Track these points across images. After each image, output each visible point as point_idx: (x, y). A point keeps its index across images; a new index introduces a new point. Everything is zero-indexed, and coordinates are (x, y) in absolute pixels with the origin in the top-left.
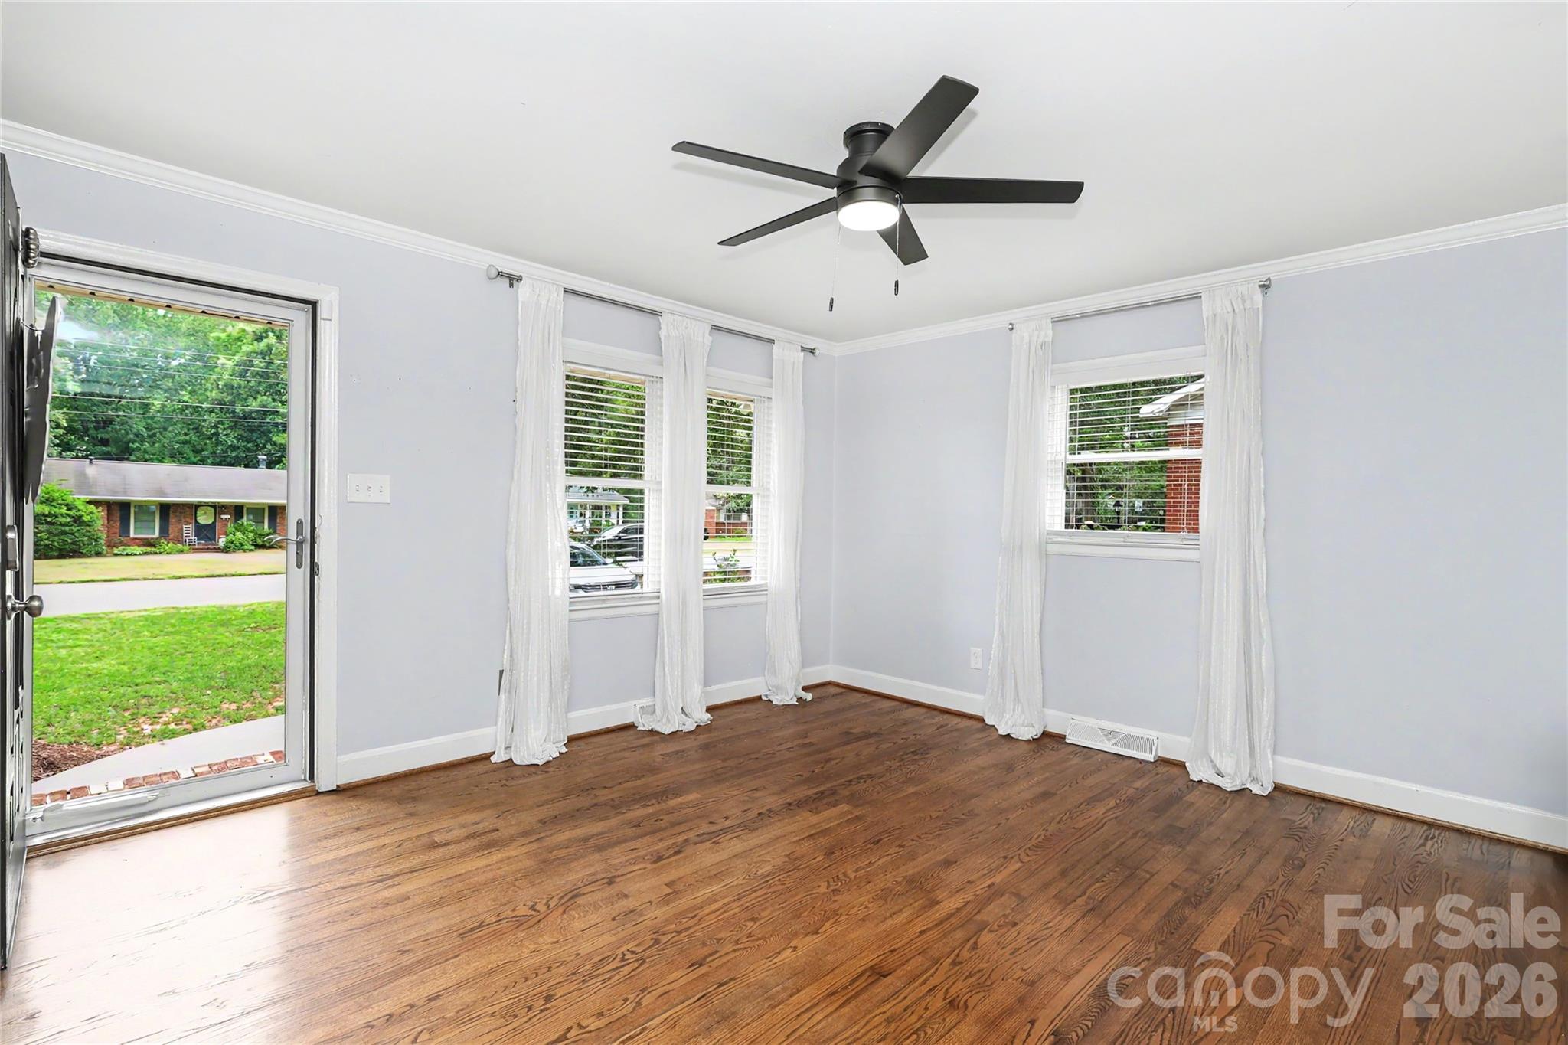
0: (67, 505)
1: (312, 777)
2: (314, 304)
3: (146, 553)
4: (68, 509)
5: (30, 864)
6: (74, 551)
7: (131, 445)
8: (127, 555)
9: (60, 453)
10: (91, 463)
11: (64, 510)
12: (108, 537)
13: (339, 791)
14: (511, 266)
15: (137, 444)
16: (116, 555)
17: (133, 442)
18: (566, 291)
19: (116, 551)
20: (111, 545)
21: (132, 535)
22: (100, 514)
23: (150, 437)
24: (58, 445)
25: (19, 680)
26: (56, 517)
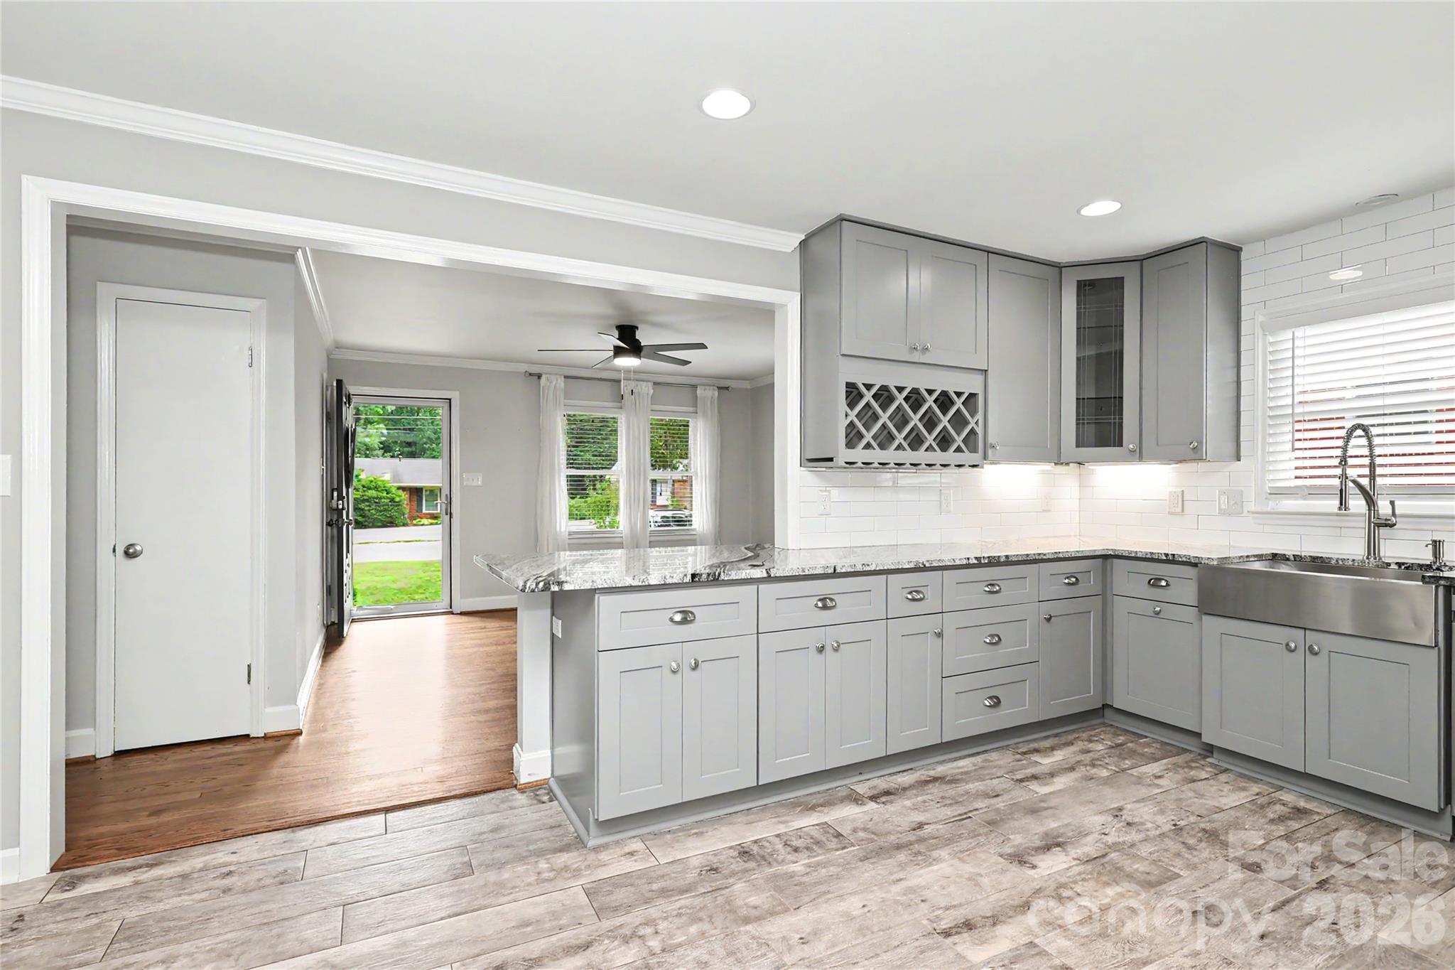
0: (386, 490)
1: (451, 608)
2: (450, 400)
3: (431, 524)
4: (387, 493)
5: (352, 624)
6: (392, 523)
7: (425, 445)
8: (423, 525)
9: (383, 454)
10: (400, 460)
11: (385, 494)
12: (410, 512)
13: (462, 614)
14: (535, 369)
15: (428, 445)
16: (415, 525)
17: (426, 443)
18: (565, 377)
19: (414, 522)
20: (413, 518)
21: (424, 511)
22: (404, 496)
23: (436, 439)
24: (382, 449)
25: (348, 551)
26: (381, 498)
